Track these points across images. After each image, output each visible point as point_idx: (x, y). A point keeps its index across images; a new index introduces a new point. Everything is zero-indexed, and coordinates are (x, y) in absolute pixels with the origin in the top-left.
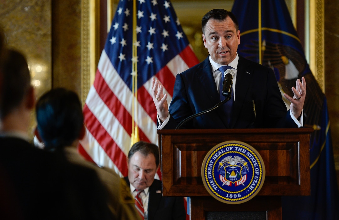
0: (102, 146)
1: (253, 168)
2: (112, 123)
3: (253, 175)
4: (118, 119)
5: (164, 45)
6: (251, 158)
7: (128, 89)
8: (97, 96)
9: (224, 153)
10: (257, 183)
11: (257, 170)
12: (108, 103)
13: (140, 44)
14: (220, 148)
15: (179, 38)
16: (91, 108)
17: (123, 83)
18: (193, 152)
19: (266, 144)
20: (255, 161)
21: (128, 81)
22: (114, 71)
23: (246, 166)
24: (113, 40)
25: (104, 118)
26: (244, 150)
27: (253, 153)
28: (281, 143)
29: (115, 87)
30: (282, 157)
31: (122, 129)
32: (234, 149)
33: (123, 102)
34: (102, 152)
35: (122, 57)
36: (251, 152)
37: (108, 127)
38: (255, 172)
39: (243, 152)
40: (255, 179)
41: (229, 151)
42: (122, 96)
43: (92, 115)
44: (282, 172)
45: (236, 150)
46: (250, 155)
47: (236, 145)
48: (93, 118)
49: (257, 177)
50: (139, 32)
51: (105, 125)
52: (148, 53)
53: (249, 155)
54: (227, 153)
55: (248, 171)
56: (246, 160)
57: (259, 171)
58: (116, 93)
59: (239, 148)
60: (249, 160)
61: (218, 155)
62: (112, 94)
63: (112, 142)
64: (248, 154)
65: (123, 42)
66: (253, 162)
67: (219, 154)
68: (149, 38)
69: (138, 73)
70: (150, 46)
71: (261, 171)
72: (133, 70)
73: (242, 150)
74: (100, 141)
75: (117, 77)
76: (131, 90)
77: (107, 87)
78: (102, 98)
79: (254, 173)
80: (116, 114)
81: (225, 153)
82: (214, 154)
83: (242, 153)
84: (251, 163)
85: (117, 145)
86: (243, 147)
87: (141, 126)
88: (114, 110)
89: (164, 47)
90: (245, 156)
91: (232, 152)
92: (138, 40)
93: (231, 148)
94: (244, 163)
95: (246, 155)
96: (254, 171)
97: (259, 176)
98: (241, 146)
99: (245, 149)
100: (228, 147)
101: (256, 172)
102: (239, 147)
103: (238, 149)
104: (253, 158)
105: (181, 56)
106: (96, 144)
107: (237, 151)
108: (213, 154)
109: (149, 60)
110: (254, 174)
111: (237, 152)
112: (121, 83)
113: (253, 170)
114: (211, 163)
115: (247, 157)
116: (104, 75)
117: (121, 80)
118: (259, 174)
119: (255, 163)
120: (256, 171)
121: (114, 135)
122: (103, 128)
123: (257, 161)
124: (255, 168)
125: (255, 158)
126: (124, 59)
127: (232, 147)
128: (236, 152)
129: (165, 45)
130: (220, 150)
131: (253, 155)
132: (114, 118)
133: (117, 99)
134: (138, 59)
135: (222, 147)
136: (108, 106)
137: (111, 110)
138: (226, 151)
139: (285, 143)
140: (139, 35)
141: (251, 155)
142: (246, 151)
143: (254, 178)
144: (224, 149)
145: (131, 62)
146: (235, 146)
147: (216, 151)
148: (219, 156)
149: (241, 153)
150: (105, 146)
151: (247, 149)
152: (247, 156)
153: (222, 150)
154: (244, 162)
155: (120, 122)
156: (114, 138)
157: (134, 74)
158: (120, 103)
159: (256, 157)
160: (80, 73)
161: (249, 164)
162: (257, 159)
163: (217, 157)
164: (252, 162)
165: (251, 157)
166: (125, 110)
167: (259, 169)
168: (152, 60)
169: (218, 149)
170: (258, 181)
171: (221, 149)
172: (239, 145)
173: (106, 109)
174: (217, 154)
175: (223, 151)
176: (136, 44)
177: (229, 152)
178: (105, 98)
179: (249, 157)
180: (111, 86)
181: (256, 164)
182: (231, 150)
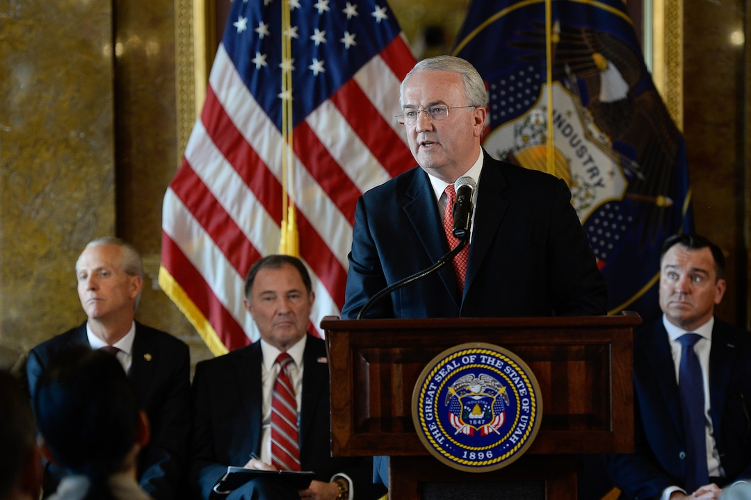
0: (220, 247)
1: (518, 398)
2: (240, 199)
3: (518, 412)
4: (253, 190)
5: (347, 35)
6: (513, 379)
7: (274, 129)
8: (209, 141)
9: (459, 367)
10: (526, 428)
11: (525, 402)
12: (231, 156)
13: (297, 32)
14: (451, 358)
15: (378, 20)
16: (197, 167)
17: (263, 116)
18: (395, 366)
19: (543, 347)
20: (522, 384)
21: (273, 111)
22: (244, 89)
23: (503, 395)
24: (241, 24)
25: (224, 189)
26: (499, 361)
27: (518, 369)
28: (575, 345)
29: (246, 122)
30: (577, 374)
31: (261, 211)
32: (478, 361)
33: (264, 155)
34: (221, 260)
35: (259, 60)
36: (514, 366)
37: (232, 207)
38: (521, 408)
39: (496, 365)
40: (522, 421)
41: (469, 364)
42: (261, 143)
43: (199, 181)
44: (578, 405)
45: (483, 361)
46: (511, 373)
47: (484, 352)
48: (201, 187)
49: (527, 417)
50: (295, 8)
51: (227, 202)
52: (315, 52)
53: (509, 372)
54: (464, 368)
55: (508, 405)
56: (504, 383)
57: (530, 405)
58: (248, 135)
59: (490, 358)
60: (510, 382)
61: (447, 373)
62: (240, 138)
63: (241, 238)
64: (508, 369)
65: (262, 30)
66: (518, 386)
67: (449, 371)
68: (316, 21)
69: (293, 94)
70: (318, 37)
71: (533, 404)
72: (283, 88)
73: (495, 362)
74: (216, 236)
75: (250, 101)
76: (280, 129)
77: (230, 123)
78: (220, 147)
79: (519, 409)
80: (248, 180)
81: (461, 369)
82: (438, 371)
83: (496, 368)
84: (514, 388)
85: (251, 245)
86: (498, 355)
87: (300, 205)
88: (244, 171)
89: (348, 40)
90: (502, 374)
91: (475, 366)
92: (292, 25)
93: (472, 359)
94: (499, 389)
95: (503, 372)
96: (519, 405)
97: (529, 415)
98: (493, 354)
99: (502, 360)
100: (466, 355)
101: (523, 407)
102: (489, 355)
103: (486, 360)
104: (518, 378)
105: (383, 57)
106: (208, 242)
107: (485, 364)
108: (436, 370)
109: (317, 67)
110: (520, 411)
111: (486, 367)
112: (259, 115)
113: (518, 402)
114: (432, 389)
115: (505, 377)
116: (222, 97)
117: (258, 110)
118: (530, 410)
119: (521, 388)
120: (524, 404)
121: (245, 223)
122: (222, 210)
123: (525, 383)
124: (521, 398)
125: (522, 379)
126: (264, 64)
127: (475, 356)
128: (482, 366)
129: (351, 34)
130: (450, 363)
131: (517, 372)
132: (245, 187)
133: (250, 149)
134: (294, 64)
135: (455, 356)
136: (232, 162)
137: (239, 171)
138: (462, 365)
139: (583, 347)
140: (294, 13)
141: (514, 373)
142: (502, 364)
143: (519, 419)
144: (458, 360)
145: (280, 70)
146: (480, 354)
147: (443, 363)
148: (449, 373)
149: (493, 369)
150: (226, 247)
151: (506, 360)
152: (506, 374)
153: (454, 362)
154: (498, 386)
155: (257, 197)
156: (246, 230)
157: (286, 95)
158: (257, 158)
159: (524, 377)
160: (173, 80)
161: (509, 390)
162: (527, 381)
163: (443, 376)
164: (515, 386)
165: (514, 376)
166: (267, 172)
167: (530, 401)
168: (324, 66)
169: (447, 360)
170: (528, 424)
171: (453, 360)
172: (488, 352)
173: (228, 169)
174: (443, 369)
175: (457, 364)
176: (289, 33)
177: (468, 367)
178: (226, 146)
179: (509, 377)
180: (238, 122)
181: (525, 389)
182: (472, 361)
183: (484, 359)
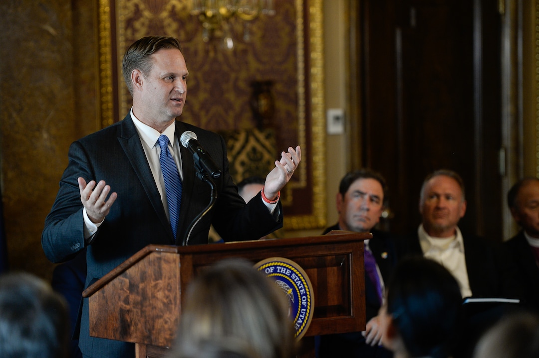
1: (299, 296)
3: (300, 307)
6: (297, 283)
10: (305, 318)
11: (304, 299)
19: (311, 259)
20: (302, 286)
23: (290, 294)
26: (288, 270)
27: (299, 275)
28: (329, 256)
30: (333, 277)
32: (275, 271)
36: (297, 273)
38: (301, 303)
39: (286, 273)
40: (302, 312)
41: (270, 274)
44: (333, 299)
45: (278, 271)
46: (295, 278)
47: (279, 264)
49: (305, 310)
53: (294, 278)
55: (293, 302)
56: (291, 286)
57: (307, 301)
59: (283, 268)
60: (295, 285)
64: (293, 276)
66: (300, 287)
71: (309, 300)
73: (286, 271)
79: (300, 304)
83: (286, 275)
84: (297, 289)
86: (287, 266)
90: (290, 280)
91: (273, 274)
93: (272, 269)
94: (288, 290)
95: (291, 278)
96: (300, 302)
97: (306, 308)
98: (285, 265)
99: (290, 269)
100: (268, 267)
101: (303, 303)
102: (282, 266)
103: (280, 270)
104: (300, 282)
107: (280, 273)
110: (301, 306)
111: (280, 275)
113: (300, 299)
115: (292, 281)
119: (301, 289)
120: (303, 301)
123: (304, 285)
124: (302, 296)
125: (302, 282)
127: (274, 268)
128: (278, 274)
131: (299, 277)
135: (261, 268)
139: (334, 257)
141: (297, 278)
142: (290, 272)
143: (300, 311)
146: (277, 266)
149: (284, 276)
151: (293, 269)
154: (288, 288)
159: (303, 280)
161: (294, 291)
162: (305, 283)
164: (298, 287)
165: (297, 281)
167: (307, 298)
170: (306, 315)
172: (282, 264)
177: (269, 276)
179: (294, 281)
181: (304, 290)
182: (272, 272)
183: (279, 270)
